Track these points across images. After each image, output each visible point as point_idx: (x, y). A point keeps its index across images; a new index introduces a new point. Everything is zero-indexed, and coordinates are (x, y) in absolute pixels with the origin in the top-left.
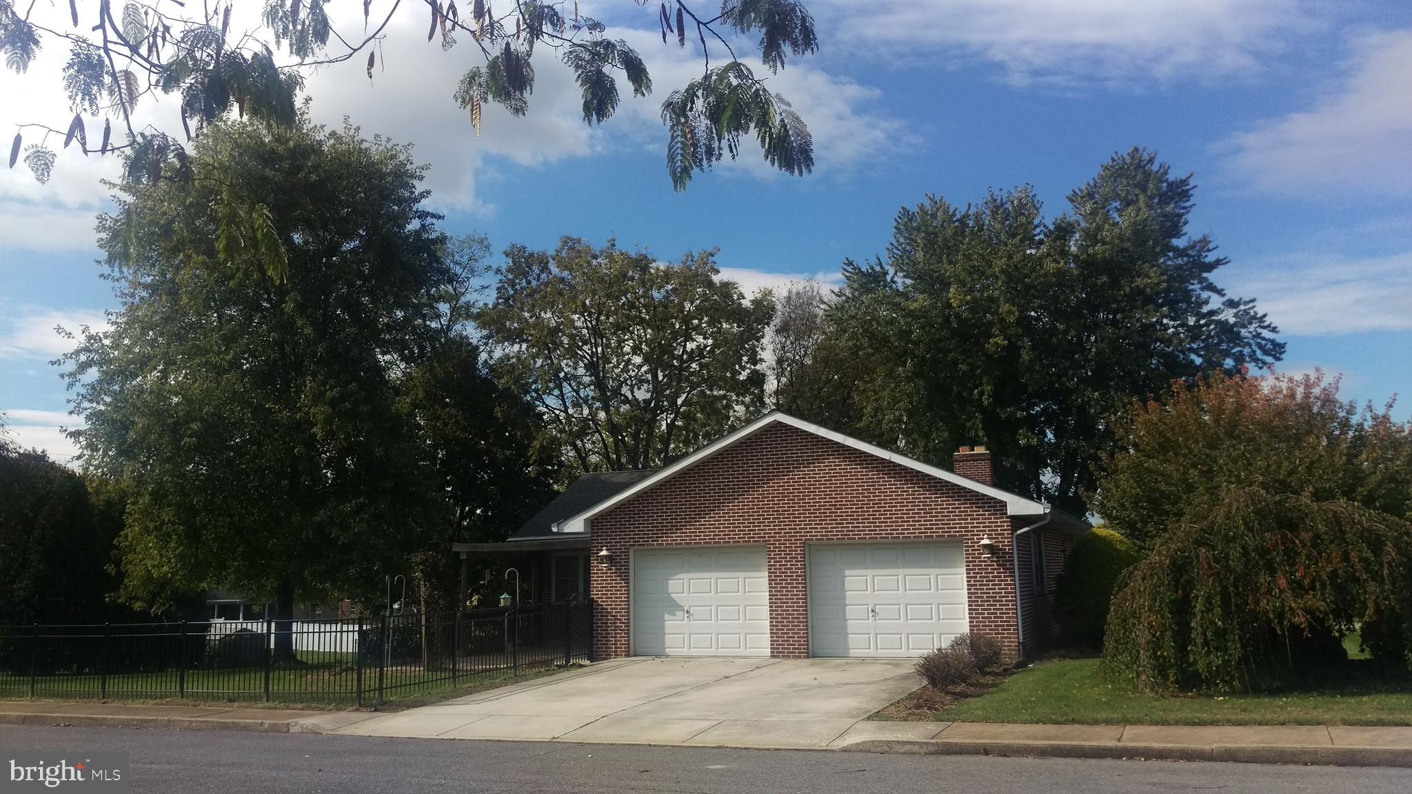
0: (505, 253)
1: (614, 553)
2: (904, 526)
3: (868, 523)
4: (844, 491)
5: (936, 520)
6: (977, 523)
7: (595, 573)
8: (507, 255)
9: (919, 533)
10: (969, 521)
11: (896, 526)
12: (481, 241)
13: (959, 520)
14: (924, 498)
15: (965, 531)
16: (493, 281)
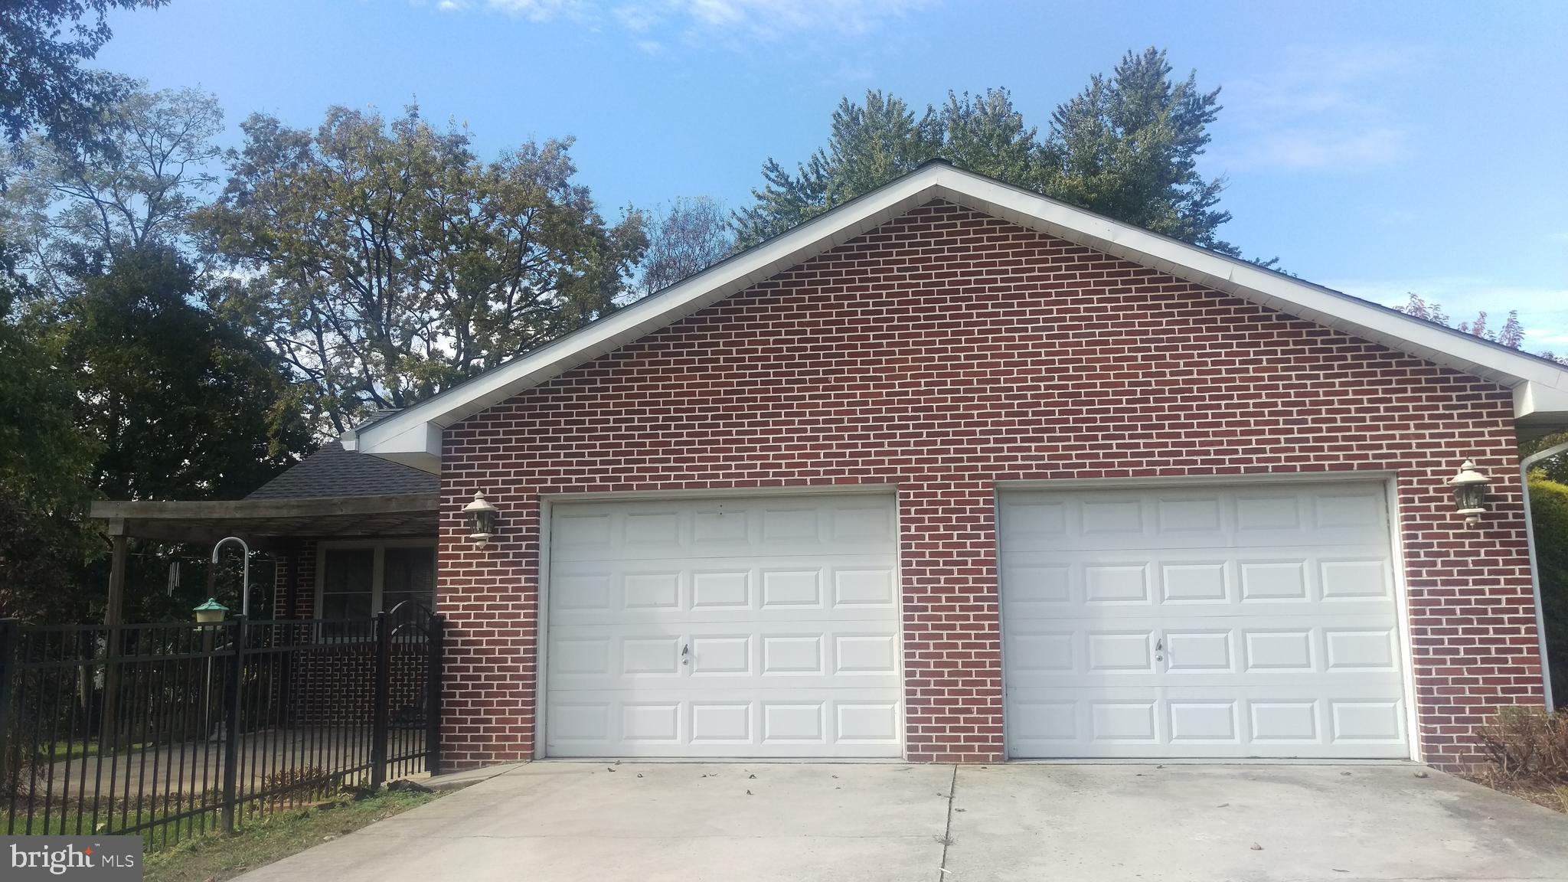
0: (243, 125)
1: (501, 507)
2: (1250, 442)
3: (1159, 436)
4: (1098, 360)
5: (1329, 430)
6: (1432, 436)
7: (449, 557)
8: (247, 130)
9: (1287, 459)
10: (1412, 431)
11: (1229, 443)
12: (207, 105)
13: (1386, 428)
14: (1298, 377)
15: (1403, 455)
16: (221, 171)
